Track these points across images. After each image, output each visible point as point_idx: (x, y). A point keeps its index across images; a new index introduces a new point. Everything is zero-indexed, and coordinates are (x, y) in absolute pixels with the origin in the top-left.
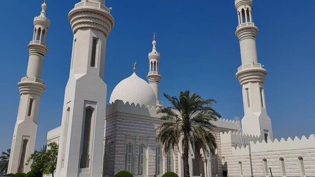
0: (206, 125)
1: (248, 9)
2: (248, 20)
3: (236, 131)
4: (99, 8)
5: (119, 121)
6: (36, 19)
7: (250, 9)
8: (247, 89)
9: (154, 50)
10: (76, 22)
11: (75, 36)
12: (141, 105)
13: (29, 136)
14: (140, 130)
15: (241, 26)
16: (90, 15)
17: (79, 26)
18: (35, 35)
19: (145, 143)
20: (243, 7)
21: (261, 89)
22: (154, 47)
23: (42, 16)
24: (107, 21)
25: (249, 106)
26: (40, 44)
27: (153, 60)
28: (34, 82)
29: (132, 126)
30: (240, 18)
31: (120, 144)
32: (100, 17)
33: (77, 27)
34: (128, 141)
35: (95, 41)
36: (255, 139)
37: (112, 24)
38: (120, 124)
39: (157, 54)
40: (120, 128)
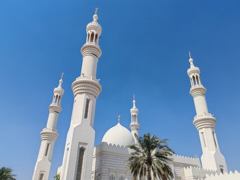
0: (163, 159)
1: (197, 76)
2: (198, 84)
3: (196, 166)
4: (91, 80)
5: (104, 158)
6: (55, 89)
7: (198, 76)
8: (202, 133)
9: (134, 107)
10: (76, 89)
11: (75, 99)
12: (120, 146)
13: (45, 171)
14: (120, 165)
15: (193, 87)
16: (85, 84)
17: (77, 92)
18: (54, 99)
19: (124, 175)
20: (193, 74)
21: (213, 133)
22: (134, 104)
23: (59, 88)
24: (96, 88)
25: (205, 147)
26: (56, 106)
27: (134, 114)
28: (51, 131)
29: (114, 162)
30: (192, 82)
31: (105, 176)
32: (91, 86)
33: (76, 93)
34: (111, 174)
35: (88, 101)
36: (210, 173)
37: (100, 89)
38: (105, 161)
39: (136, 110)
40: (105, 163)
